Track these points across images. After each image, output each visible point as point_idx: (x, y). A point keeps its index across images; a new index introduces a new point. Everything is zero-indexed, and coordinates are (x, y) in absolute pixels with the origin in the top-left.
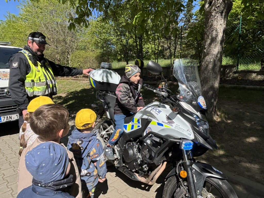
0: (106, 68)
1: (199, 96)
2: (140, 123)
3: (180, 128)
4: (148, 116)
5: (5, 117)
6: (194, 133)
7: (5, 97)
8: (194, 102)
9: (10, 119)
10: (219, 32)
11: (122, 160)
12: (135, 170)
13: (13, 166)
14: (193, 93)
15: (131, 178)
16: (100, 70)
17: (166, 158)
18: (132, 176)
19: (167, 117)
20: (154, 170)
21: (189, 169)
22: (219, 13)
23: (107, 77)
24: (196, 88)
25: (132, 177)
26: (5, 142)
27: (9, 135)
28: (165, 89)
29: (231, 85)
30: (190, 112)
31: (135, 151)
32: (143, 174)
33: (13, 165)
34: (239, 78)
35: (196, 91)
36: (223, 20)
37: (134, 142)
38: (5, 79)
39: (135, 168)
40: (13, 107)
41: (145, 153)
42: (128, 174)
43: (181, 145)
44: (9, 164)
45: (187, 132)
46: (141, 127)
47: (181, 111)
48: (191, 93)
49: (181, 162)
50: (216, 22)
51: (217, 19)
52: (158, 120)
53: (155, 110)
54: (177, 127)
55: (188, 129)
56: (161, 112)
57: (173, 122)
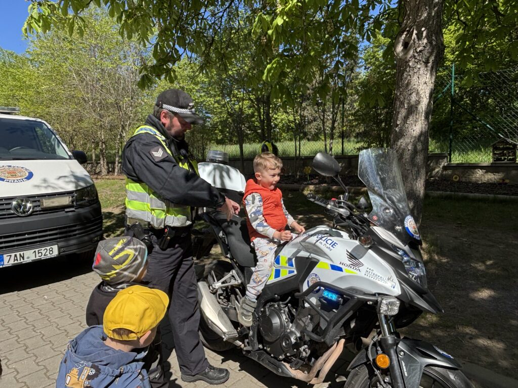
0: (218, 161)
1: (407, 215)
2: (293, 266)
3: (374, 274)
4: (310, 253)
5: (11, 256)
6: (400, 283)
7: (11, 216)
8: (399, 226)
9: (20, 260)
10: (422, 96)
11: (256, 339)
12: (284, 357)
13: (33, 354)
14: (395, 210)
15: (275, 372)
16: (208, 165)
17: (346, 332)
18: (277, 367)
19: (348, 254)
20: (322, 355)
21: (392, 352)
22: (421, 62)
23: (222, 177)
24: (399, 201)
25: (277, 371)
26: (11, 305)
27: (16, 292)
28: (343, 202)
29: (441, 192)
30: (392, 245)
31: (284, 319)
32: (301, 364)
33: (33, 351)
34: (454, 179)
35: (401, 206)
36: (428, 76)
37: (281, 303)
38: (13, 181)
39: (284, 352)
40: (27, 236)
41: (304, 323)
42: (271, 365)
43: (380, 307)
44: (25, 350)
45: (388, 282)
46: (296, 273)
47: (376, 243)
48: (392, 211)
49: (376, 338)
50: (417, 78)
51: (418, 73)
52: (331, 259)
53: (324, 241)
54: (368, 273)
55: (390, 277)
56: (337, 244)
57: (360, 264)
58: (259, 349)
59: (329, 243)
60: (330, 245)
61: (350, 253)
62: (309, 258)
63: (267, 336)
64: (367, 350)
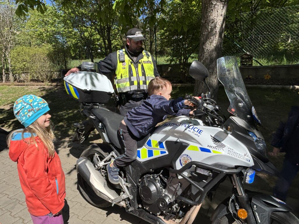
0: (90, 70)
1: (252, 106)
2: (164, 148)
3: (234, 152)
4: (178, 138)
6: (253, 157)
8: (249, 115)
11: (136, 201)
25: (156, 223)
31: (159, 187)
37: (155, 175)
41: (175, 189)
42: (150, 219)
43: (246, 178)
45: (245, 157)
46: (167, 153)
49: (233, 197)
50: (217, 12)
51: (217, 8)
52: (200, 144)
53: (192, 129)
54: (230, 152)
55: (246, 154)
56: (203, 131)
57: (223, 146)
58: (139, 208)
59: (197, 131)
60: (197, 132)
61: (214, 138)
62: (178, 142)
63: (147, 201)
64: (228, 205)
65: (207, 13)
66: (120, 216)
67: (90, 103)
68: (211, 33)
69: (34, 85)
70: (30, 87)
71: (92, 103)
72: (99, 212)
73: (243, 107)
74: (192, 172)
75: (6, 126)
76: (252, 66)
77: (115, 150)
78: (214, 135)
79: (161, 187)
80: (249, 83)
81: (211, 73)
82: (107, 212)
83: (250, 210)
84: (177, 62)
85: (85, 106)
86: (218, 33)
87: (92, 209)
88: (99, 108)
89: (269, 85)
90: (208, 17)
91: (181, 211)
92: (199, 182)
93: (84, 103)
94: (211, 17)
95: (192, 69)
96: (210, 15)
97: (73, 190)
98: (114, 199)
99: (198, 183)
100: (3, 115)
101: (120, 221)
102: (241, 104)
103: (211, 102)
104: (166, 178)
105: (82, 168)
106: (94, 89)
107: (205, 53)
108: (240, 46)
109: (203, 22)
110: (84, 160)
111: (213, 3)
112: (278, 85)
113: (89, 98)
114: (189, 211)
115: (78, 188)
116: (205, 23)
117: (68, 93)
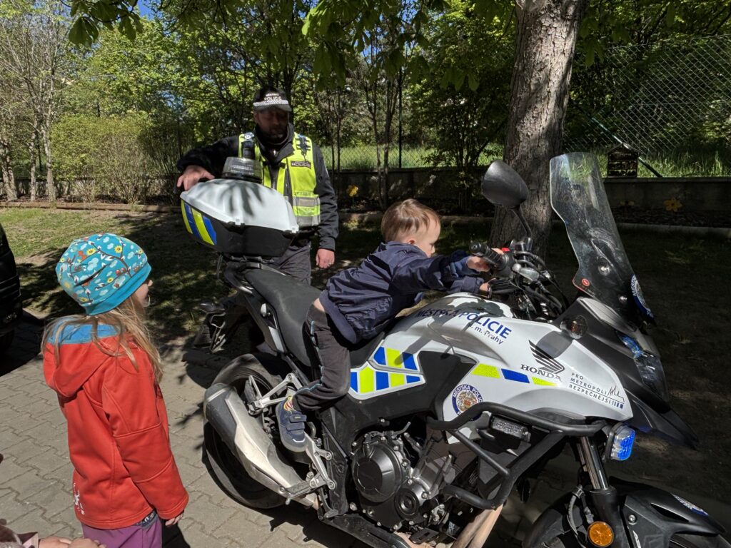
0: (244, 176)
1: (631, 276)
2: (416, 369)
3: (585, 384)
4: (451, 344)
6: (630, 397)
11: (344, 495)
19: (534, 349)
21: (615, 516)
28: (527, 255)
31: (401, 461)
32: (433, 536)
37: (393, 432)
41: (439, 467)
42: (376, 539)
43: (612, 447)
45: (611, 397)
46: (423, 381)
49: (580, 492)
50: (553, 45)
51: (553, 36)
52: (502, 360)
53: (484, 325)
54: (575, 382)
55: (613, 388)
56: (510, 331)
57: (559, 368)
58: (350, 511)
59: (496, 330)
60: (497, 332)
61: (536, 347)
62: (449, 355)
63: (371, 494)
64: (565, 512)
65: (527, 46)
66: (305, 531)
67: (240, 255)
68: (536, 95)
69: (104, 210)
70: (96, 213)
71: (247, 255)
72: (254, 520)
73: (611, 275)
74: (481, 428)
75: (35, 304)
76: (636, 178)
77: (298, 370)
78: (539, 340)
79: (406, 463)
80: (627, 218)
81: (535, 192)
82: (272, 519)
83: (620, 527)
84: (450, 164)
85: (230, 262)
86: (555, 96)
87: (235, 510)
88: (260, 268)
89: (676, 224)
90: (530, 57)
91: (451, 524)
92: (497, 454)
93: (227, 255)
94: (537, 55)
95: (487, 181)
96: (534, 51)
97: (192, 464)
98: (291, 488)
99: (494, 454)
100: (29, 279)
101: (304, 543)
102: (605, 269)
103: (533, 262)
104: (417, 441)
105: (218, 410)
106: (251, 222)
107: (521, 144)
108: (607, 127)
109: (518, 68)
110: (223, 391)
111: (543, 22)
112: (700, 225)
113: (239, 244)
114: (470, 524)
115: (205, 460)
116: (524, 69)
117: (190, 231)
